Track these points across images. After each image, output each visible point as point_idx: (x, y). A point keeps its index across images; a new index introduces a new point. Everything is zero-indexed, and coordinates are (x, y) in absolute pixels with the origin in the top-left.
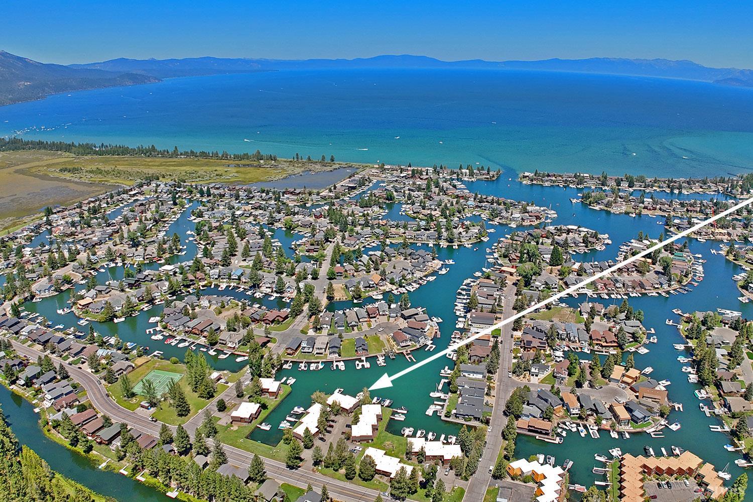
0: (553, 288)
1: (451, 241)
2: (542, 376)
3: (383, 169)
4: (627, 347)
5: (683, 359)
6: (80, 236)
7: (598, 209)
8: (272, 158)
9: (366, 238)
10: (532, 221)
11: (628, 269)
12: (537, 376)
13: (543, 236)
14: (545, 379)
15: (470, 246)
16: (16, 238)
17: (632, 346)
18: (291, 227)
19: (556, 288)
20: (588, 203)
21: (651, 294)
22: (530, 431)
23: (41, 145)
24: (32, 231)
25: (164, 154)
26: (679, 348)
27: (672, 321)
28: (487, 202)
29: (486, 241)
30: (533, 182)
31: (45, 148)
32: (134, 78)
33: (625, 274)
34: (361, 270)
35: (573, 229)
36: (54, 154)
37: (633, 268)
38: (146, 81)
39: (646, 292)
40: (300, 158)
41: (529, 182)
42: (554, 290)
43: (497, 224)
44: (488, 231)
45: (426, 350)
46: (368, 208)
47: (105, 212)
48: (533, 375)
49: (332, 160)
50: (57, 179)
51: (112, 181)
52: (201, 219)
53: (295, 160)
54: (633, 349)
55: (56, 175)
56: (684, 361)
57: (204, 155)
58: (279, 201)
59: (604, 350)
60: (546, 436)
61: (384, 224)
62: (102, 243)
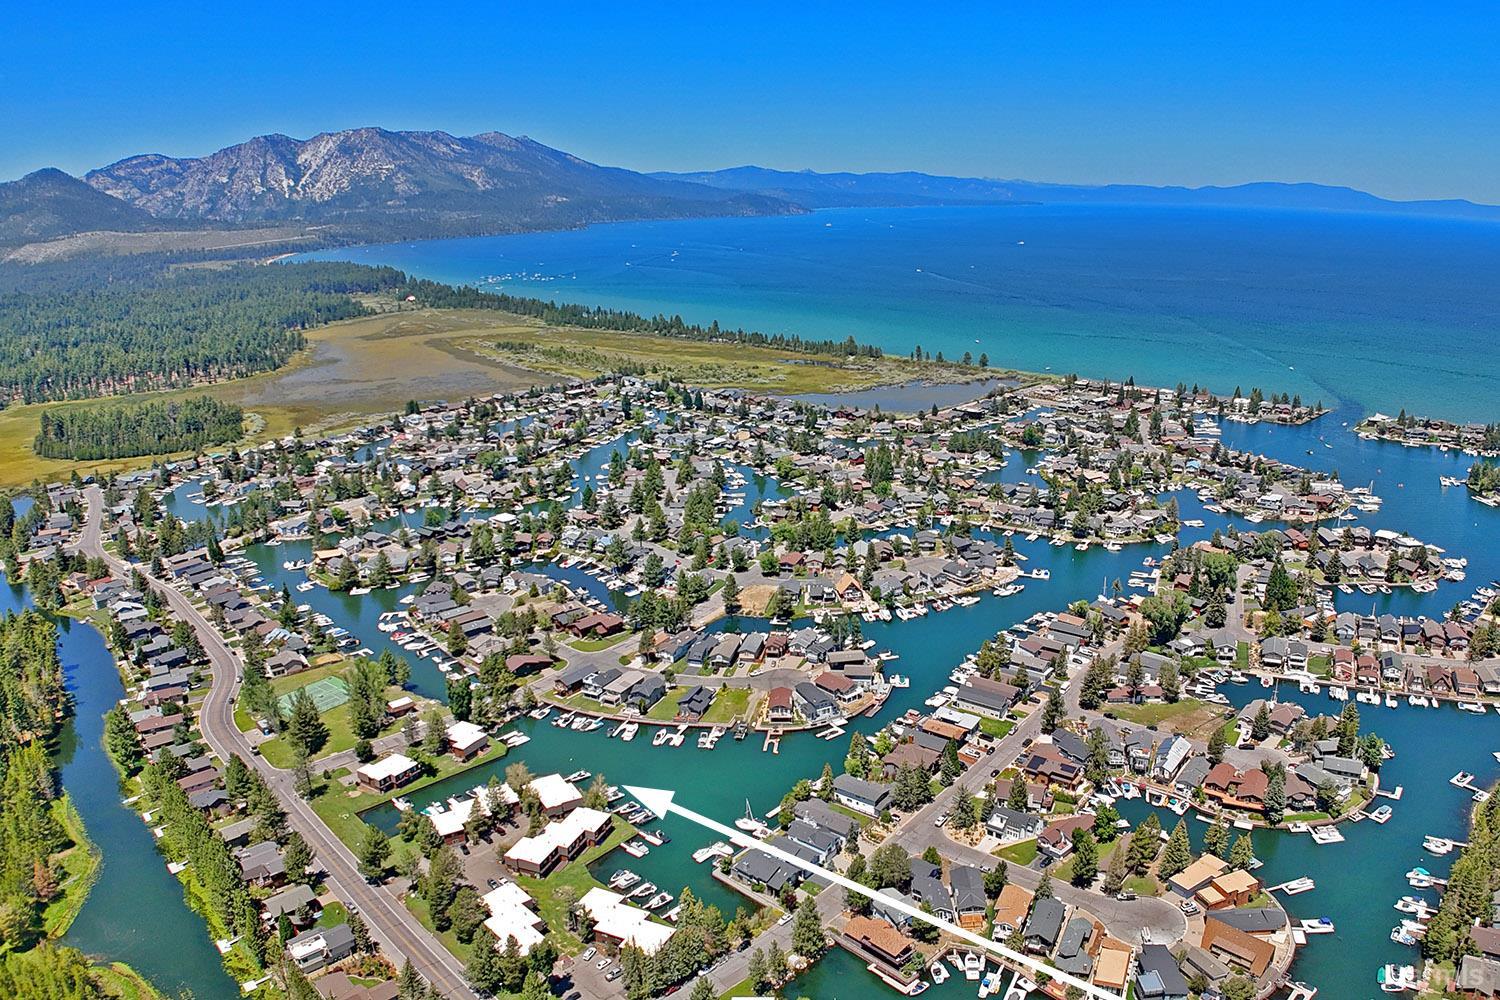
0: (1222, 658)
1: (1080, 533)
2: (1010, 840)
3: (1069, 387)
4: (1290, 818)
5: (1421, 877)
6: (428, 452)
7: (1493, 504)
8: (874, 354)
9: (908, 508)
10: (1307, 513)
11: (1448, 641)
12: (999, 836)
13: (1301, 545)
14: (1014, 848)
15: (1117, 547)
16: (329, 445)
17: (1304, 819)
18: (787, 474)
19: (1230, 658)
20: (1477, 488)
21: (1466, 706)
22: (865, 947)
23: (504, 303)
24: (363, 436)
25: (695, 333)
26: (1432, 847)
27: (1470, 778)
28: (1238, 465)
29: (1163, 542)
30: (1385, 437)
31: (507, 308)
32: (760, 203)
33: (1437, 653)
34: (838, 566)
35: (1385, 539)
36: (515, 320)
37: (1460, 639)
38: (781, 210)
39: (1459, 698)
40: (924, 355)
41: (1374, 435)
42: (1223, 662)
43: (1222, 511)
44: (1187, 523)
45: (818, 735)
46: (962, 455)
47: (504, 418)
48: (990, 833)
49: (984, 363)
50: (482, 360)
51: (565, 370)
52: (650, 446)
53: (915, 359)
54: (1303, 827)
55: (485, 352)
56: (1421, 881)
57: (758, 339)
58: (814, 428)
59: (1225, 813)
60: (892, 970)
61: (967, 486)
62: (450, 467)
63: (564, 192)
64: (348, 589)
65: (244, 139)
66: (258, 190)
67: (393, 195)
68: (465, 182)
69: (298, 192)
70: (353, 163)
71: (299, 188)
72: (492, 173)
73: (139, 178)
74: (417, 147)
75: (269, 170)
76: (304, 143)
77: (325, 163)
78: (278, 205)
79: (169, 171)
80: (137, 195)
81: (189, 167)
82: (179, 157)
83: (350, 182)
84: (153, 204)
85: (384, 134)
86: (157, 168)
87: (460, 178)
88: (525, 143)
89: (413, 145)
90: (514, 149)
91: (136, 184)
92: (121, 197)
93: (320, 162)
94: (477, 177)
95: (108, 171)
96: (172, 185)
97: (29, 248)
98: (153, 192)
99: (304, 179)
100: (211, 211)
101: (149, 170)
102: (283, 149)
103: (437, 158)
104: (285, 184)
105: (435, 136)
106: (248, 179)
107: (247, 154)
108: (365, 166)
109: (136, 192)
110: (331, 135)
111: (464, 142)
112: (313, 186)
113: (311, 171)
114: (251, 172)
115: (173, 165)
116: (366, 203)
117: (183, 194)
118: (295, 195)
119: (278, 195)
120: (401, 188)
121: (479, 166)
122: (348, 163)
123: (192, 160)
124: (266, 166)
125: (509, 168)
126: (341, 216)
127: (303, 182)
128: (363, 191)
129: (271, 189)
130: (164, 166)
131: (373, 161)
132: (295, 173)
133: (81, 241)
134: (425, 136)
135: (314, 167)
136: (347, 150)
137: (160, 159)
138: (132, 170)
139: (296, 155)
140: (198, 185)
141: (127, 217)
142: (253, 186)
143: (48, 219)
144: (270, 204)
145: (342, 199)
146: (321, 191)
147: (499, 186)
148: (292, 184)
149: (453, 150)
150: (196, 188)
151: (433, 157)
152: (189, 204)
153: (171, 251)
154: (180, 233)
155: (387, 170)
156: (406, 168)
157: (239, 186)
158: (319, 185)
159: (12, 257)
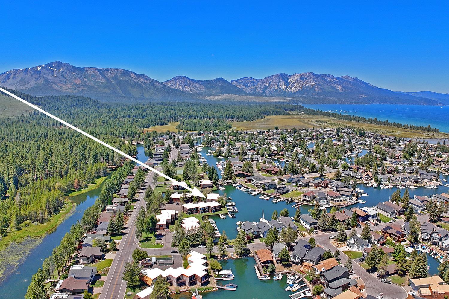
8: (436, 131)
18: (377, 151)
55: (312, 122)
61: (439, 160)
62: (274, 140)
63: (365, 94)
64: (218, 156)
65: (274, 74)
66: (276, 88)
67: (314, 92)
68: (336, 89)
69: (287, 90)
70: (304, 82)
71: (288, 88)
72: (344, 87)
73: (245, 83)
74: (323, 79)
75: (280, 83)
76: (291, 76)
77: (296, 82)
78: (281, 92)
79: (253, 82)
80: (244, 88)
81: (259, 81)
82: (257, 78)
83: (302, 87)
84: (248, 90)
85: (313, 74)
86: (250, 81)
87: (334, 88)
88: (356, 79)
89: (321, 78)
90: (352, 81)
91: (244, 84)
92: (240, 88)
93: (294, 81)
94: (340, 88)
95: (237, 81)
96: (253, 85)
97: (212, 97)
98: (249, 87)
99: (289, 86)
100: (263, 93)
101: (248, 81)
102: (285, 78)
103: (328, 82)
104: (284, 87)
105: (329, 76)
106: (274, 85)
107: (274, 78)
108: (307, 83)
109: (244, 87)
110: (298, 74)
111: (337, 78)
112: (292, 88)
113: (291, 84)
114: (275, 83)
115: (255, 80)
116: (306, 94)
117: (256, 88)
118: (286, 90)
119: (282, 90)
120: (317, 90)
121: (341, 85)
122: (302, 82)
123: (260, 79)
124: (279, 82)
125: (350, 86)
126: (299, 96)
127: (289, 87)
128: (306, 90)
129: (280, 88)
130: (252, 80)
131: (309, 82)
132: (287, 84)
133: (226, 96)
134: (326, 75)
135: (293, 83)
136: (302, 78)
137: (252, 79)
138: (244, 81)
139: (288, 79)
140: (261, 86)
141: (240, 92)
142: (275, 87)
143: (219, 91)
144: (279, 92)
145: (299, 92)
146: (294, 90)
147: (346, 91)
148: (286, 87)
149: (334, 80)
150: (260, 87)
151: (327, 82)
152: (257, 91)
153: (249, 101)
154: (252, 97)
155: (313, 84)
156: (318, 84)
157: (272, 87)
158: (293, 88)
159: (207, 98)
